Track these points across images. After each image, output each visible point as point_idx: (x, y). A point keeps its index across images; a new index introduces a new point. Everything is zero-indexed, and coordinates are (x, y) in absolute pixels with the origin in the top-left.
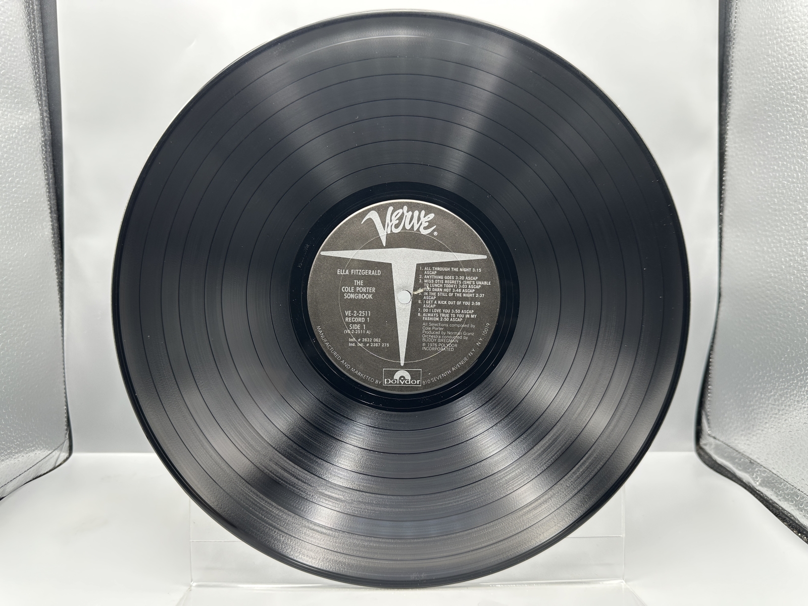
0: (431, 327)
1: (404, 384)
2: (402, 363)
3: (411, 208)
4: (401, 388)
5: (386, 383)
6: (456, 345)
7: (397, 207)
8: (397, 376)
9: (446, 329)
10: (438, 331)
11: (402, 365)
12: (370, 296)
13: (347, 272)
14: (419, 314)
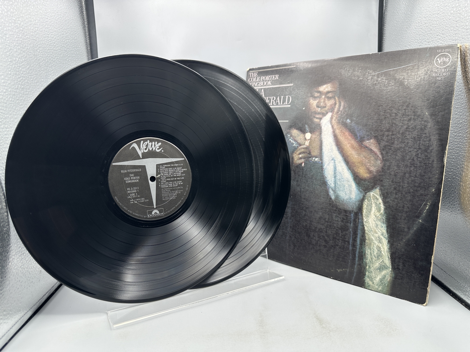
0: (165, 190)
1: (157, 215)
2: (155, 207)
3: (151, 141)
4: (156, 217)
5: (149, 216)
6: (176, 196)
7: (145, 141)
8: (153, 213)
9: (171, 190)
10: (168, 191)
11: (155, 208)
12: (138, 181)
13: (126, 171)
14: (160, 186)
